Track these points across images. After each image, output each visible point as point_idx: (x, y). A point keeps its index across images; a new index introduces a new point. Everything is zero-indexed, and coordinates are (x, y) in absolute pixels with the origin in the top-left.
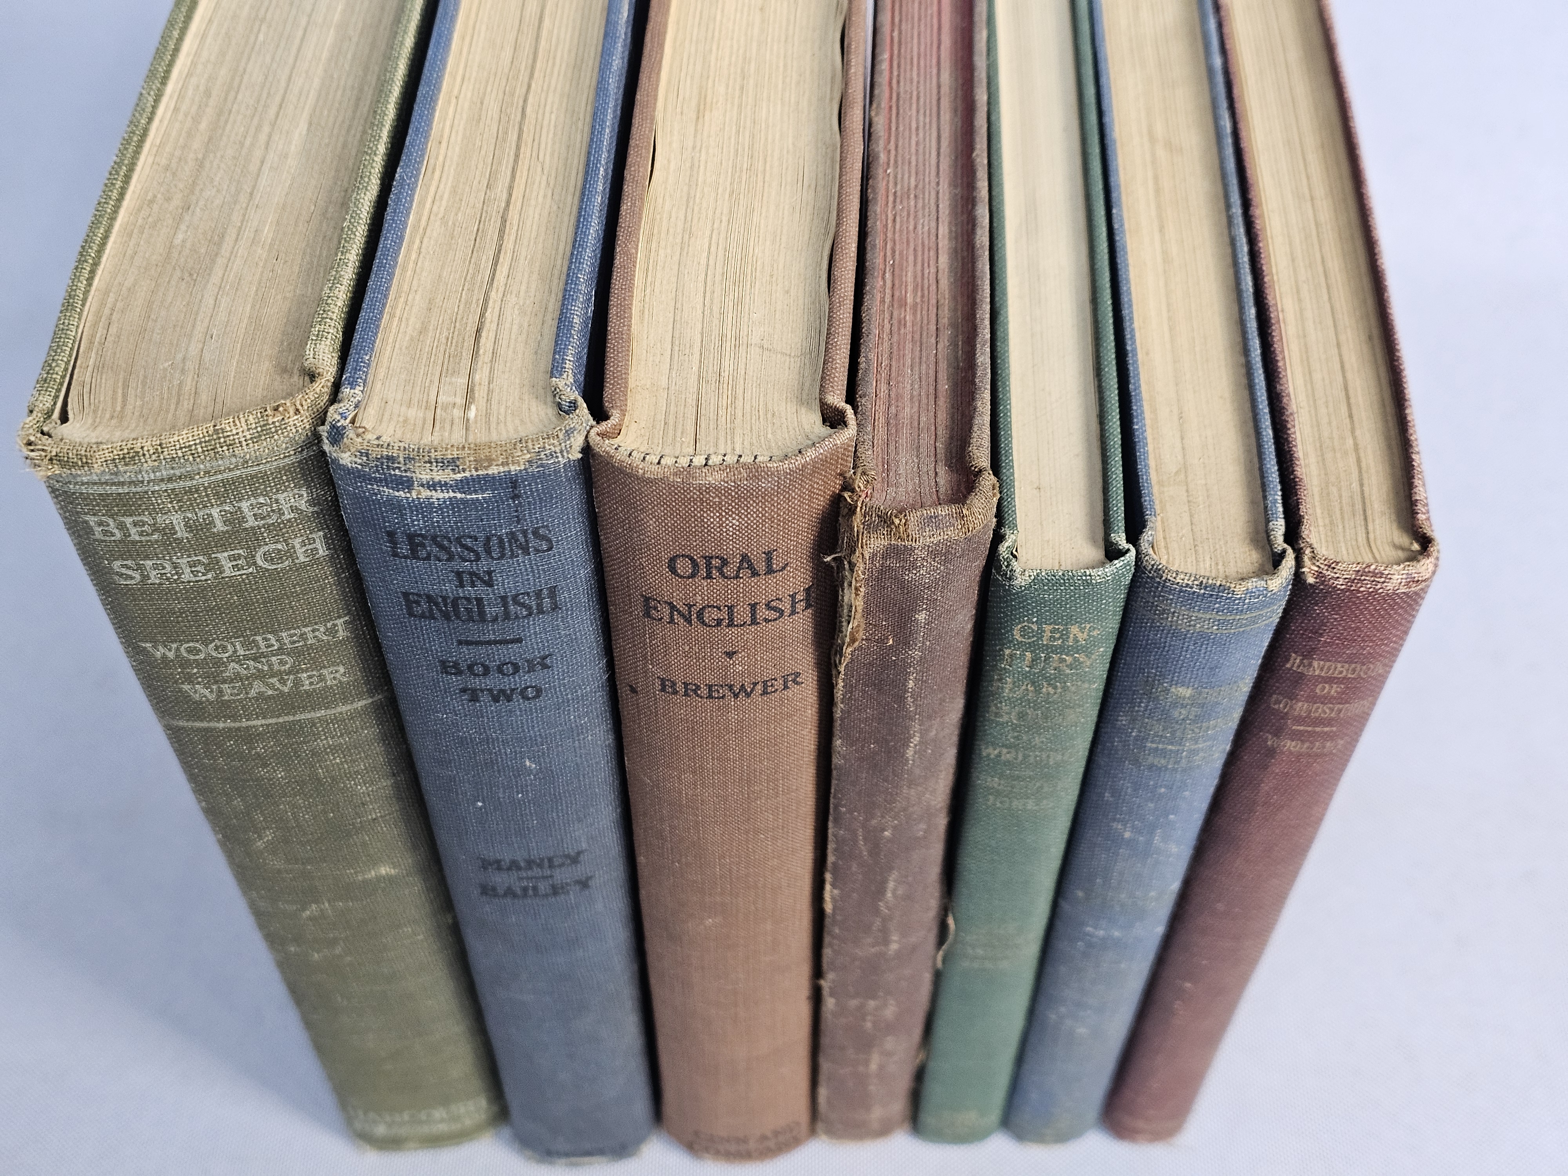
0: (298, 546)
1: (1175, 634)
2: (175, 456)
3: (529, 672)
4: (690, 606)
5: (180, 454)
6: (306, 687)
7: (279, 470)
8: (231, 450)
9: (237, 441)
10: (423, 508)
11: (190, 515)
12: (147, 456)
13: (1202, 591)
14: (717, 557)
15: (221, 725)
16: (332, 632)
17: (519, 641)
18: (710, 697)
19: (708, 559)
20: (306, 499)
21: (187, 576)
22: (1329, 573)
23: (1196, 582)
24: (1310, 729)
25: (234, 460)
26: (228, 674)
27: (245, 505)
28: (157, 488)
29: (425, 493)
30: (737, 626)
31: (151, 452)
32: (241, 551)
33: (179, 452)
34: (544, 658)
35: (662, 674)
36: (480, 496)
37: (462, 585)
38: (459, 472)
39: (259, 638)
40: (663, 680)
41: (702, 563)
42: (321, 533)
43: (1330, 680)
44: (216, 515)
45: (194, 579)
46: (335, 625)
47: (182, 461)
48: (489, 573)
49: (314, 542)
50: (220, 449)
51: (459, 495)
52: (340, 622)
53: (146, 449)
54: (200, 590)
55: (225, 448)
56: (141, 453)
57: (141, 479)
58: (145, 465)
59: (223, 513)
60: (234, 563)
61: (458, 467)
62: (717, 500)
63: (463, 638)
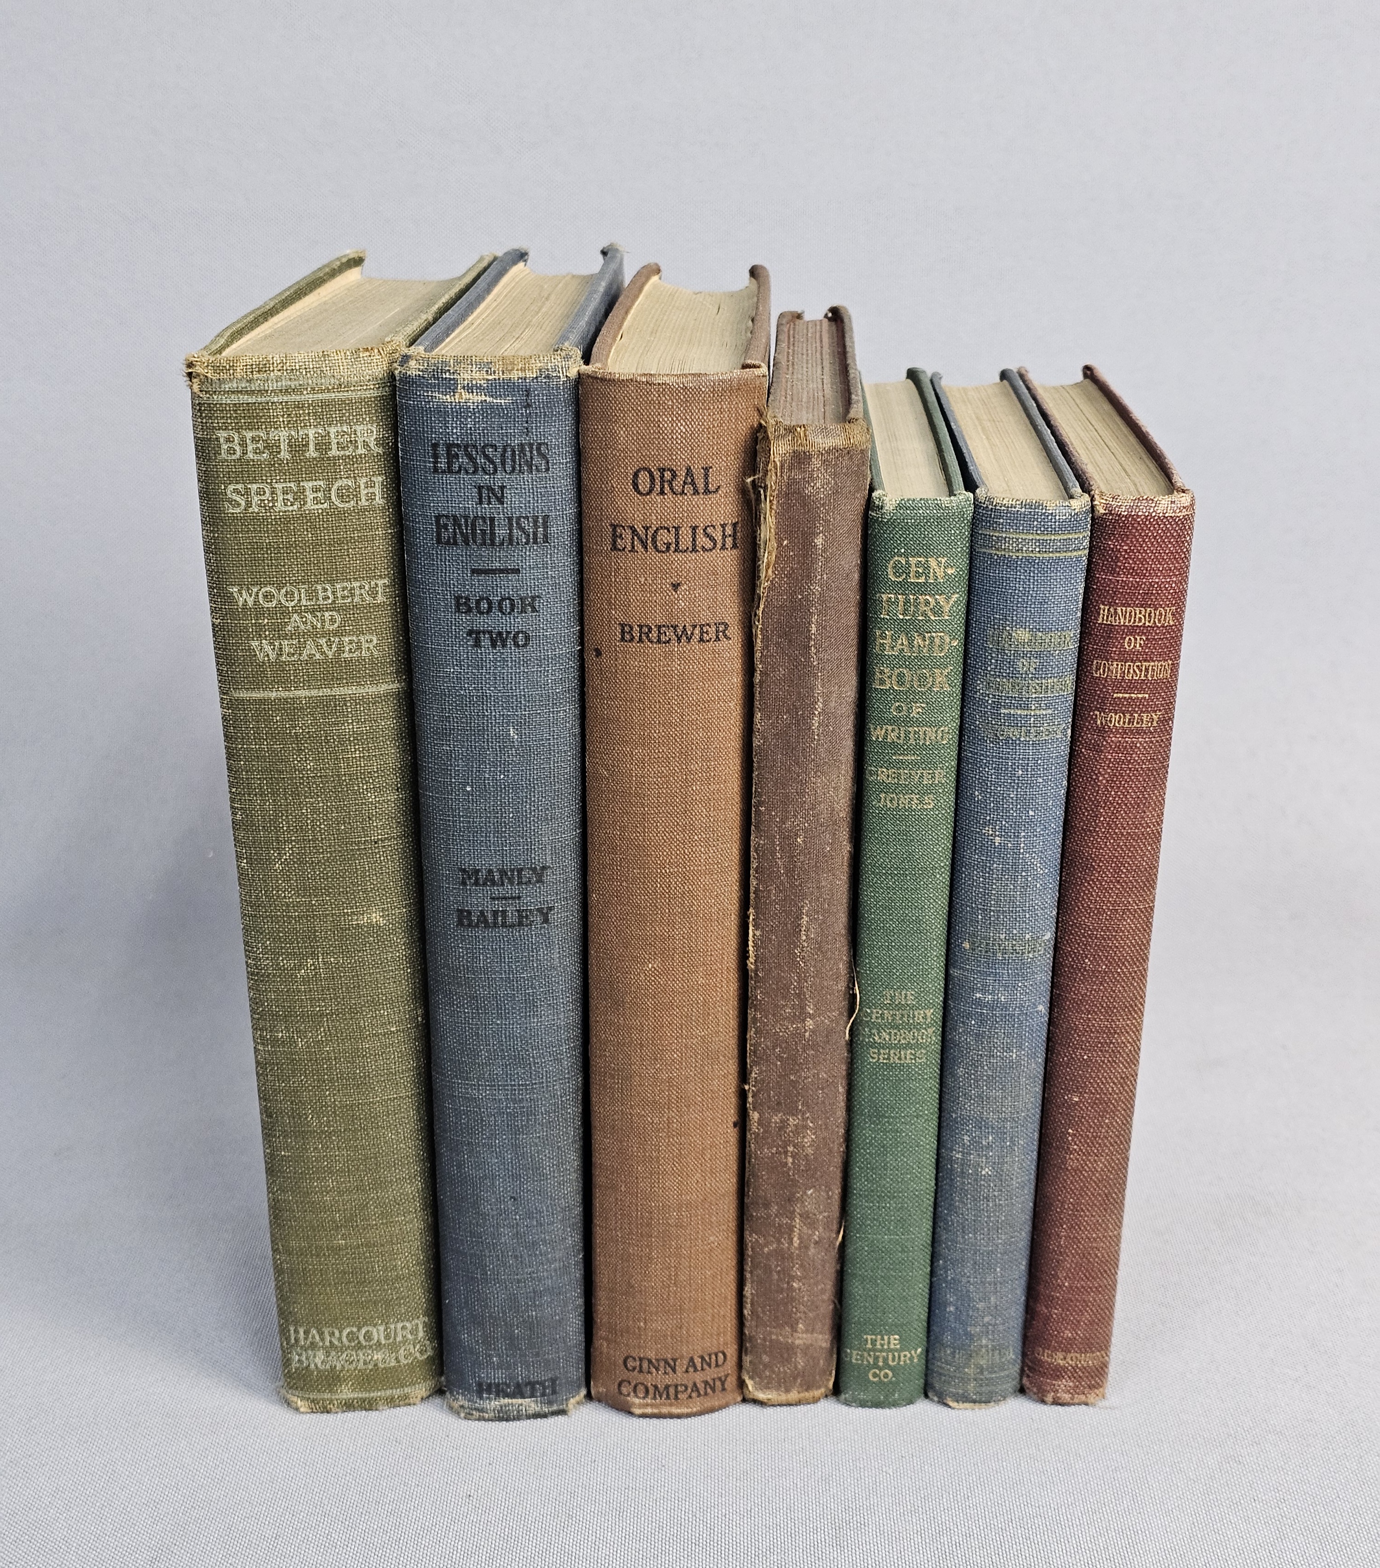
0: (362, 487)
1: (1010, 563)
2: (294, 368)
3: (522, 612)
4: (647, 529)
5: (298, 367)
6: (346, 655)
7: (361, 400)
8: (332, 371)
9: (337, 365)
10: (461, 412)
11: (293, 433)
12: (275, 365)
13: (1023, 510)
14: (669, 470)
15: (273, 695)
16: (373, 593)
17: (517, 571)
18: (659, 641)
19: (662, 470)
20: (375, 437)
21: (279, 505)
22: (1114, 503)
23: (1018, 503)
24: (1127, 696)
25: (332, 380)
26: (289, 628)
27: (333, 430)
28: (276, 400)
29: (466, 395)
30: (681, 551)
31: (278, 362)
32: (321, 483)
33: (297, 365)
34: (533, 598)
35: (622, 619)
36: (503, 401)
37: (481, 503)
38: (491, 374)
39: (319, 587)
40: (622, 626)
41: (657, 475)
42: (380, 479)
43: (1133, 630)
44: (311, 436)
45: (283, 509)
46: (377, 585)
47: (298, 373)
48: (502, 488)
49: (374, 487)
50: (325, 369)
51: (488, 399)
52: (380, 582)
53: (275, 359)
54: (286, 520)
55: (328, 368)
56: (271, 362)
57: (266, 388)
58: (272, 374)
59: (317, 435)
60: (315, 495)
61: (491, 369)
62: (670, 403)
63: (476, 566)
